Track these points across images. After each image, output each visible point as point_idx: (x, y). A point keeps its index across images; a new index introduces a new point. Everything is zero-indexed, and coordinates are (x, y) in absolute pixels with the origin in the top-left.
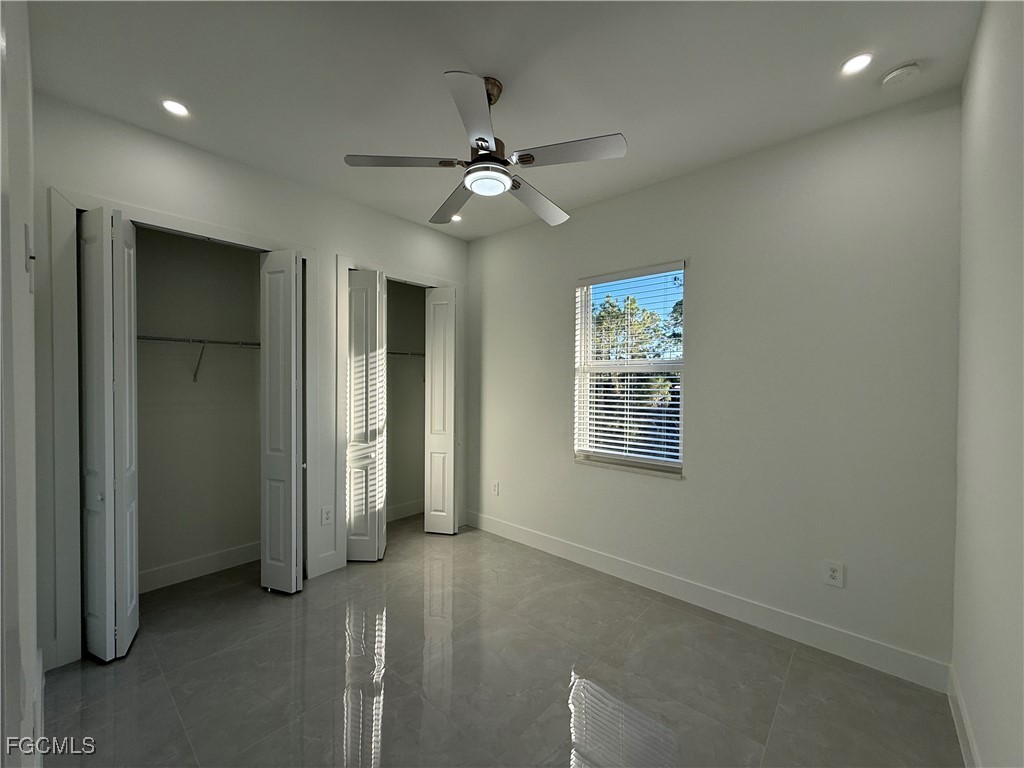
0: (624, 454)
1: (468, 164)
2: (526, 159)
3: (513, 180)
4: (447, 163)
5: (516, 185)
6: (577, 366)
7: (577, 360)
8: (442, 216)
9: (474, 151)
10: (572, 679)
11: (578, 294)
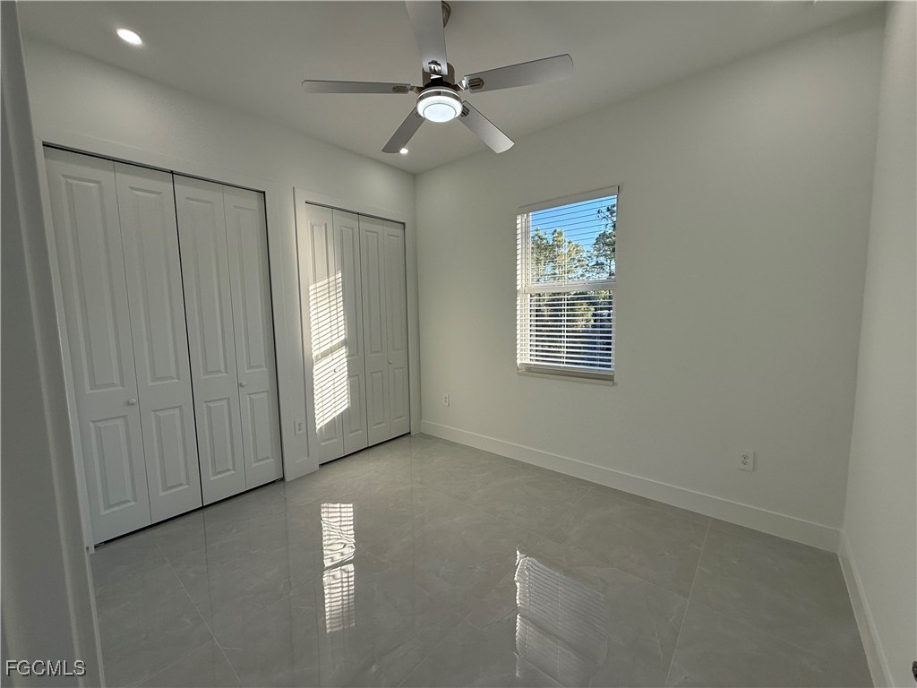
0: (562, 365)
1: (420, 90)
2: (476, 84)
3: (464, 106)
4: (400, 89)
5: (465, 112)
6: (518, 288)
7: (519, 282)
8: (392, 147)
9: (426, 75)
10: (518, 557)
11: (518, 221)
